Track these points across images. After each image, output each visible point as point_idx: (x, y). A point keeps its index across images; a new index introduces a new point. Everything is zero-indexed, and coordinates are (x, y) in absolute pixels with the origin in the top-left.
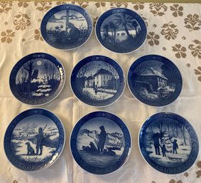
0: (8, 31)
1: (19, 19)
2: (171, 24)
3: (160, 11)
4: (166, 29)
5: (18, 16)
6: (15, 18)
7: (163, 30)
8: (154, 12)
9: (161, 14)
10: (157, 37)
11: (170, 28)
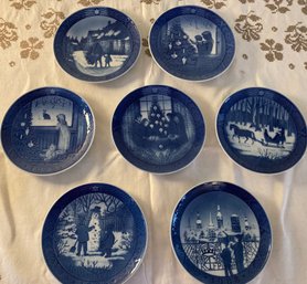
0: (33, 40)
1: (49, 21)
2: (300, 26)
3: (282, 5)
4: (292, 34)
5: (48, 16)
6: (44, 19)
7: (288, 36)
8: (272, 7)
9: (283, 10)
10: (279, 47)
11: (299, 32)
